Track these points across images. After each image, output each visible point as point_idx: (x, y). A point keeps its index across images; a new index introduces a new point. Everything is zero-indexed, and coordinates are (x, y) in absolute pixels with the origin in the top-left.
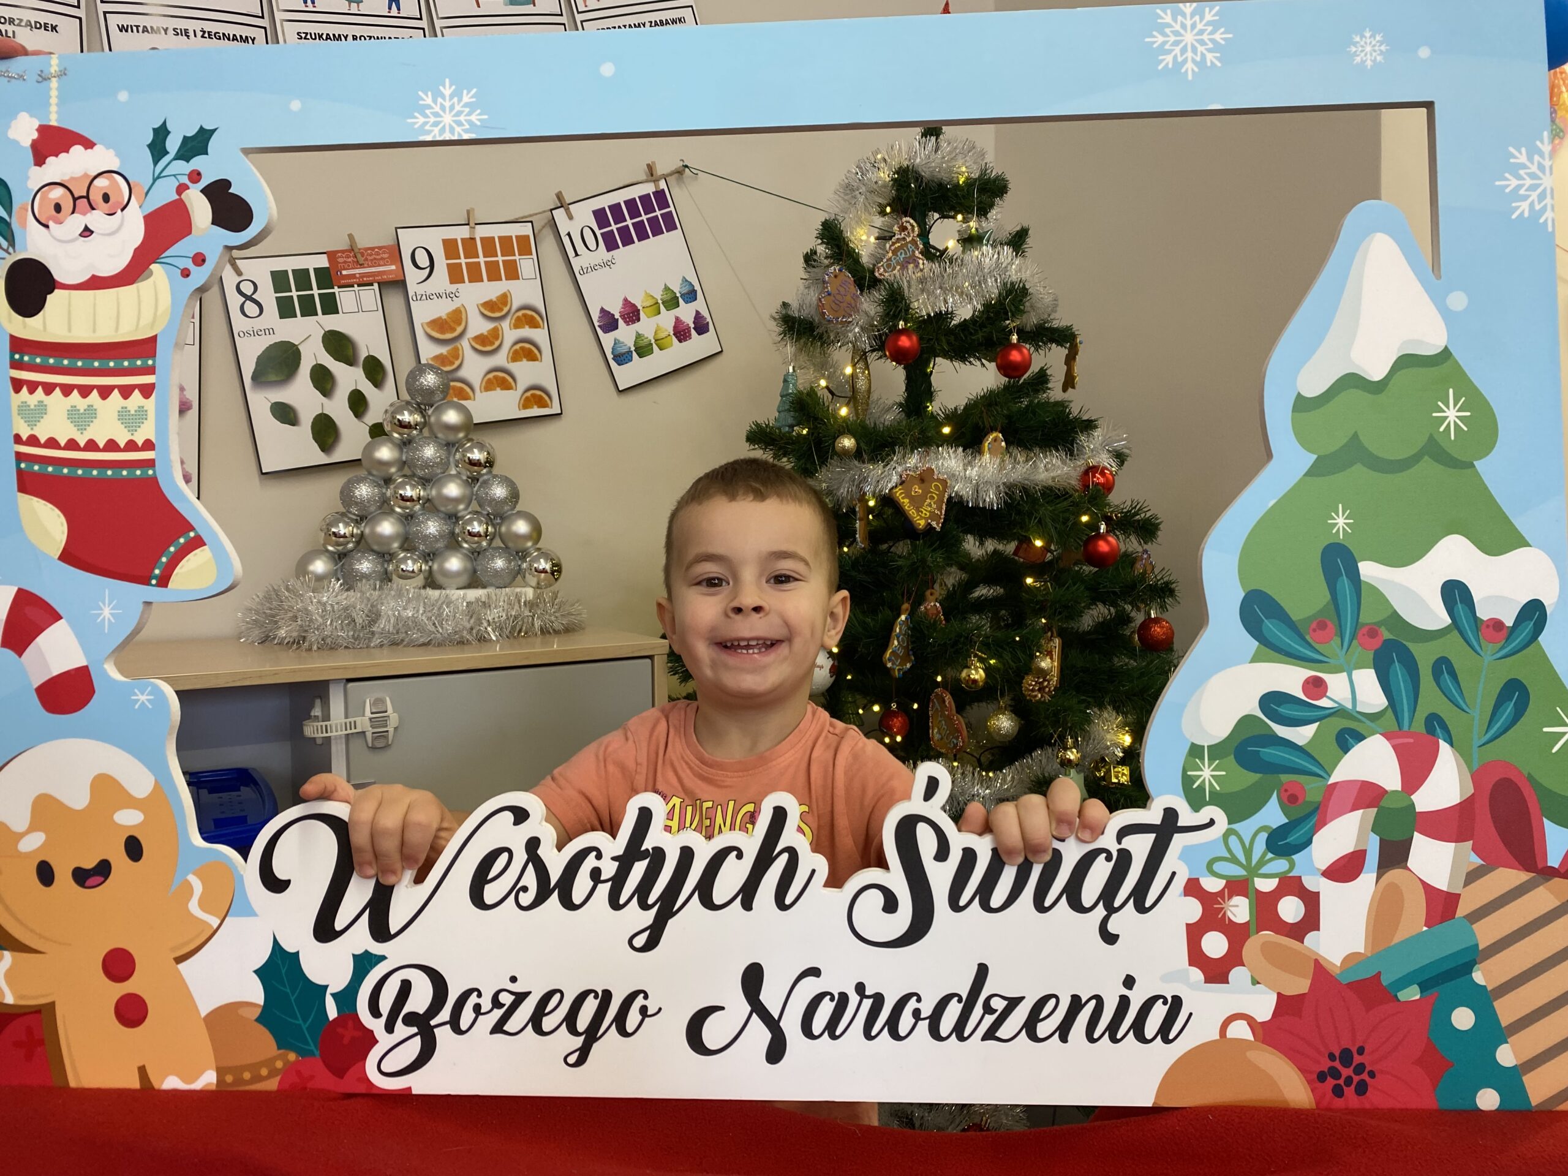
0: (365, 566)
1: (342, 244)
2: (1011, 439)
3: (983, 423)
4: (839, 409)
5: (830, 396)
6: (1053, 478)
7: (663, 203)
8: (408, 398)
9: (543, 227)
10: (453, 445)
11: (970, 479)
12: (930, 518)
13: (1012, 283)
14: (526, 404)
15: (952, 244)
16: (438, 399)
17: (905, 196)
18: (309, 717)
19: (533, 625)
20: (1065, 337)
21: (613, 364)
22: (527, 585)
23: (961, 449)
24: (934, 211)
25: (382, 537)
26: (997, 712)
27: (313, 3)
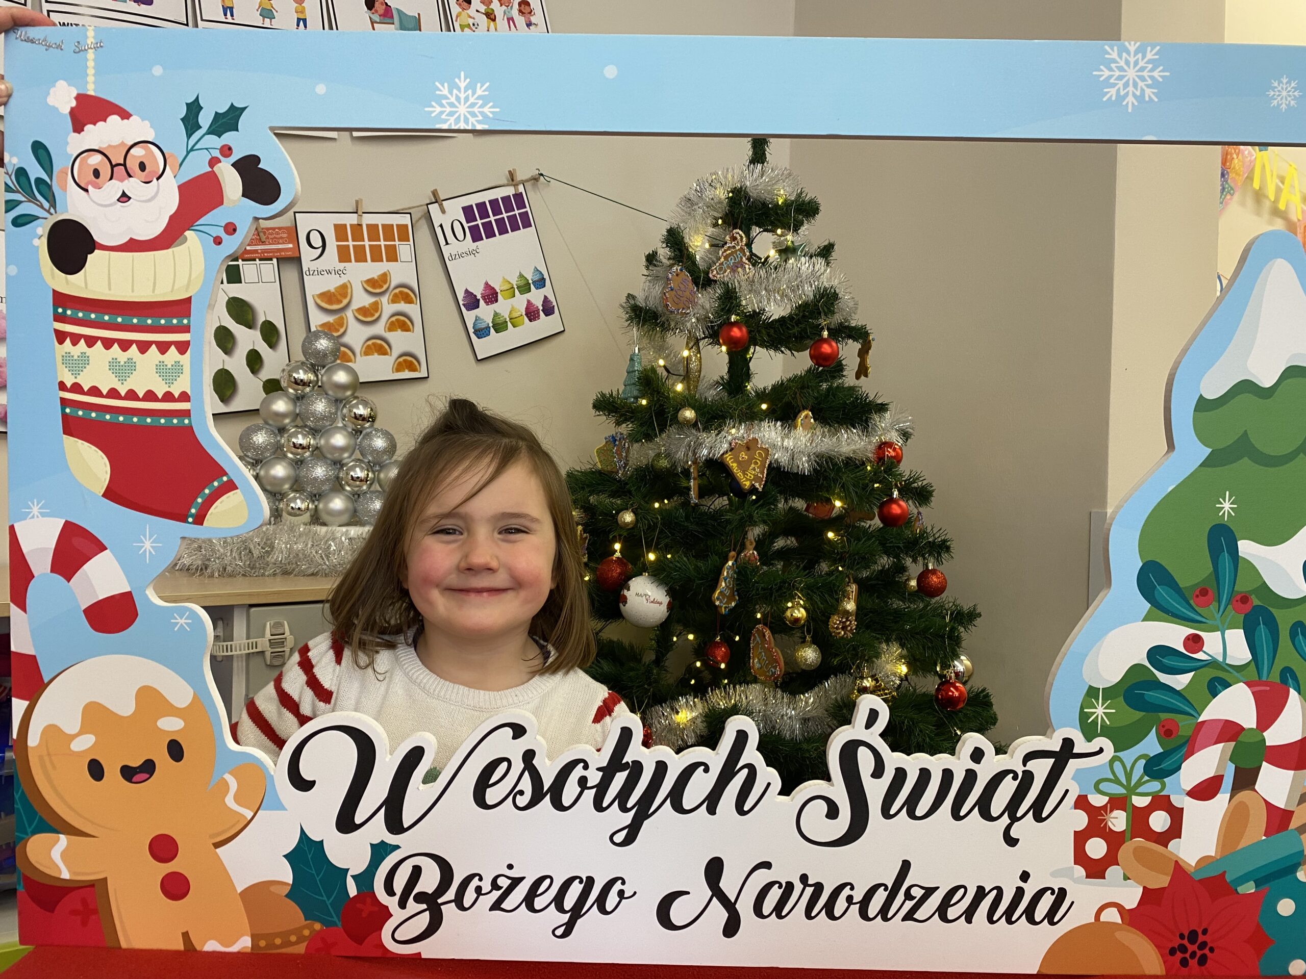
2: (817, 417)
3: (797, 402)
4: (675, 385)
5: (667, 374)
6: (855, 453)
7: (521, 205)
8: (303, 359)
9: (420, 219)
10: (341, 401)
11: (787, 449)
12: (753, 480)
13: (825, 289)
14: (399, 368)
15: (772, 254)
16: (329, 361)
17: (735, 212)
20: (861, 335)
21: (473, 336)
23: (779, 424)
24: (757, 226)
25: (275, 478)
26: (805, 644)
27: (232, 15)
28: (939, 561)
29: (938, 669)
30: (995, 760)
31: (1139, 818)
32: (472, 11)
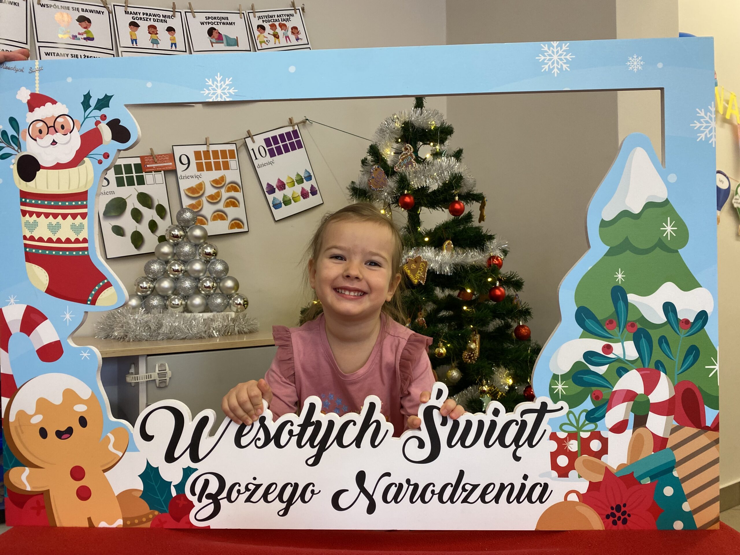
0: (155, 302)
1: (147, 153)
2: (456, 243)
3: (443, 236)
6: (475, 261)
7: (296, 136)
8: (177, 224)
9: (241, 146)
10: (198, 245)
11: (438, 262)
12: (420, 279)
13: (455, 174)
14: (232, 227)
15: (428, 156)
16: (191, 224)
17: (407, 134)
18: (128, 373)
19: (234, 329)
20: (479, 198)
21: (273, 208)
22: (231, 311)
23: (433, 248)
24: (421, 140)
25: (164, 288)
26: (451, 369)
27: (136, 43)
28: (526, 320)
30: (506, 415)
31: (585, 445)
32: (266, 34)
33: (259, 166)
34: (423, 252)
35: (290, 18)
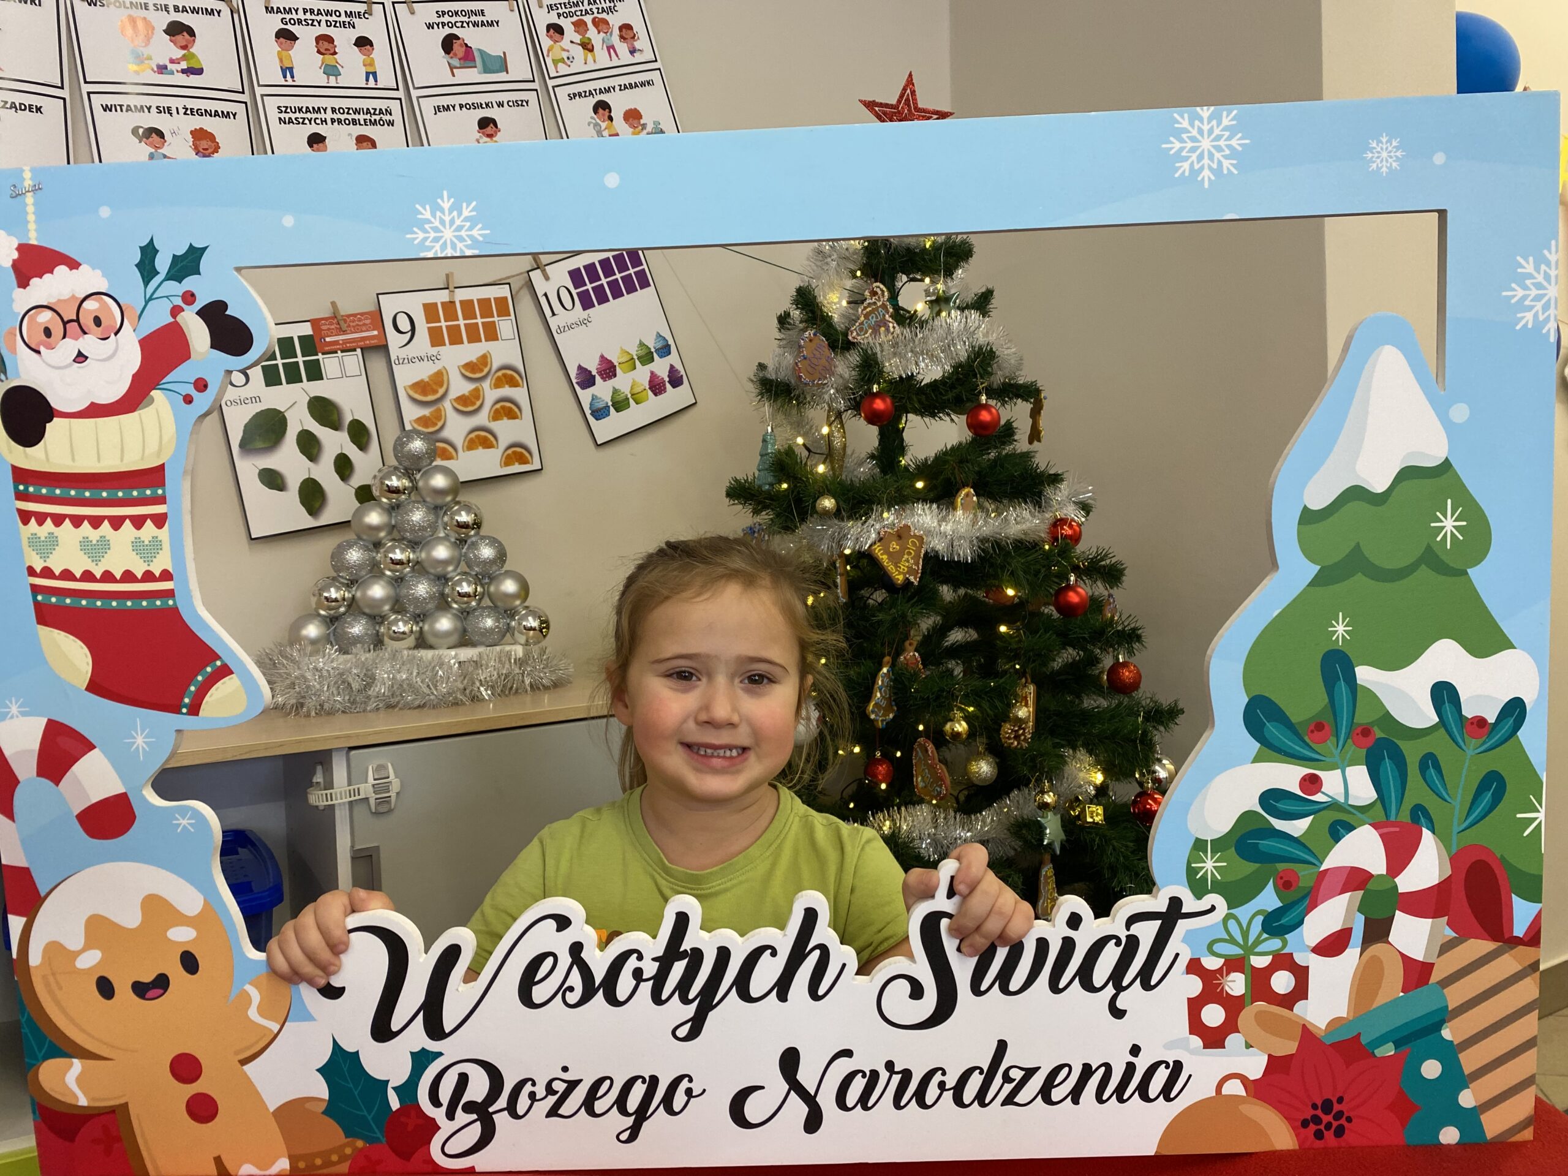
0: (357, 629)
1: (325, 312)
2: (981, 492)
3: (955, 478)
4: (816, 465)
5: (807, 453)
6: (1025, 534)
7: (637, 262)
8: (395, 463)
9: (521, 288)
10: (441, 508)
11: (945, 535)
12: (908, 572)
13: (980, 346)
14: (508, 461)
15: (920, 308)
16: (425, 464)
17: (875, 262)
18: (311, 786)
19: (523, 682)
20: (1030, 393)
21: (591, 419)
22: (516, 643)
23: (935, 506)
24: (903, 273)
25: (373, 600)
26: (978, 756)
27: (292, 77)
28: (1131, 652)
29: (1137, 776)
30: (1094, 926)
31: (1259, 981)
32: (565, 43)
33: (561, 330)
34: (913, 515)
35: (615, 6)
